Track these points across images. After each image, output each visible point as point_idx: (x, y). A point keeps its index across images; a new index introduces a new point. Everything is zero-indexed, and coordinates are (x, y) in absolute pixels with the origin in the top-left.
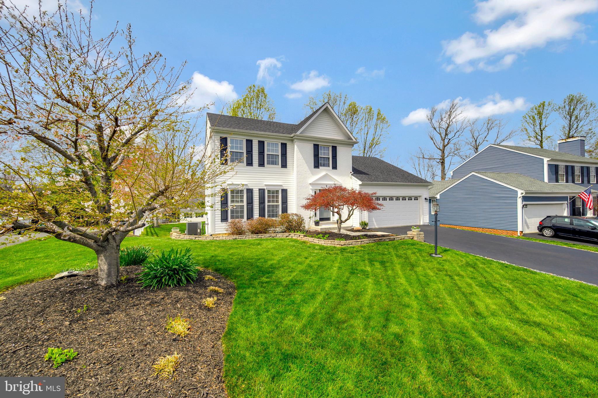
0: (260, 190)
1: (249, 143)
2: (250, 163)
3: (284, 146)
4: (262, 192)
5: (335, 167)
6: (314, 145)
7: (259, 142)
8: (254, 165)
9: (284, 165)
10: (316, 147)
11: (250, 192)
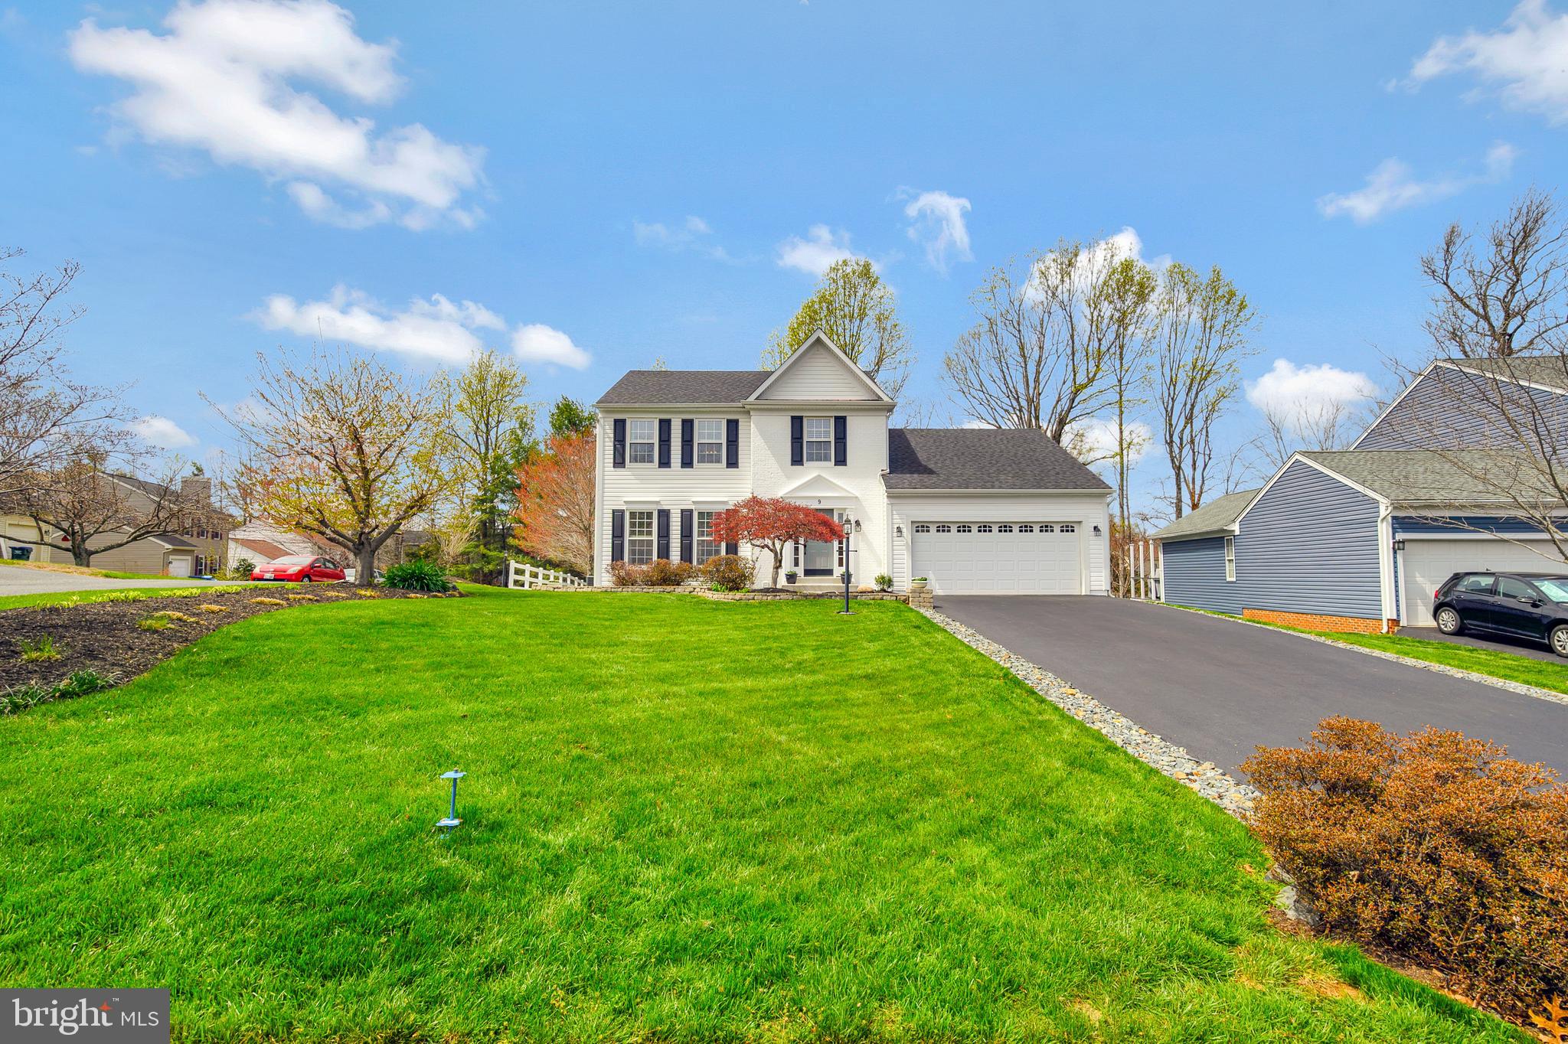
0: (682, 511)
1: (665, 426)
2: (665, 462)
3: (733, 426)
4: (686, 515)
5: (841, 460)
6: (793, 418)
7: (684, 422)
8: (672, 465)
9: (733, 462)
10: (797, 423)
11: (664, 515)
